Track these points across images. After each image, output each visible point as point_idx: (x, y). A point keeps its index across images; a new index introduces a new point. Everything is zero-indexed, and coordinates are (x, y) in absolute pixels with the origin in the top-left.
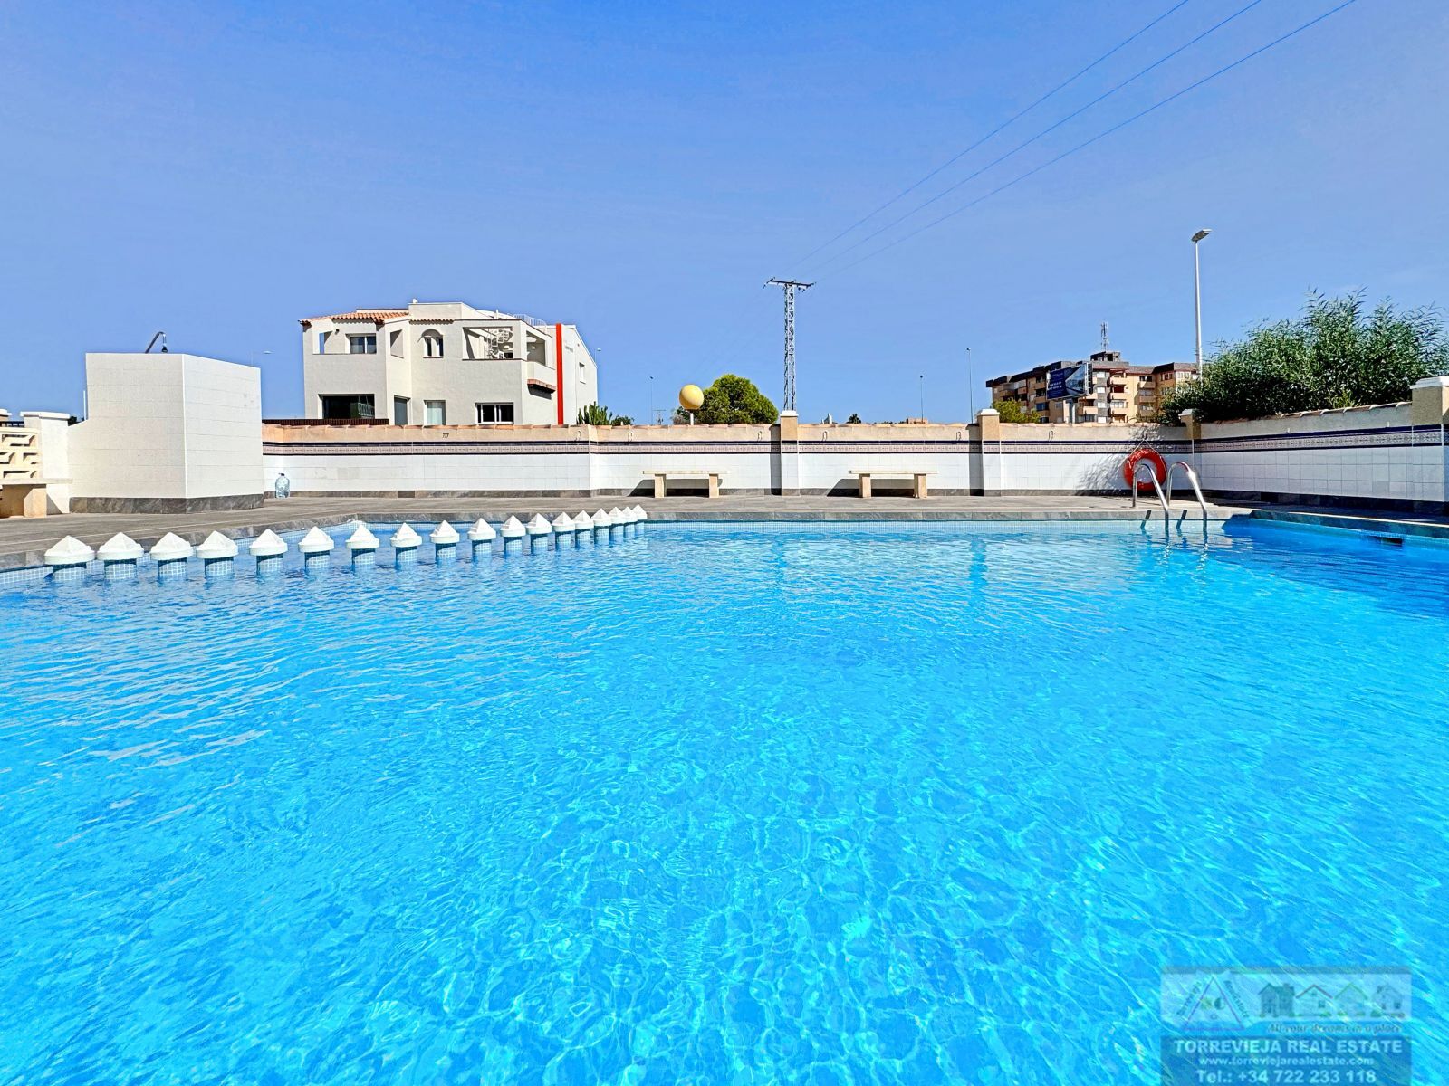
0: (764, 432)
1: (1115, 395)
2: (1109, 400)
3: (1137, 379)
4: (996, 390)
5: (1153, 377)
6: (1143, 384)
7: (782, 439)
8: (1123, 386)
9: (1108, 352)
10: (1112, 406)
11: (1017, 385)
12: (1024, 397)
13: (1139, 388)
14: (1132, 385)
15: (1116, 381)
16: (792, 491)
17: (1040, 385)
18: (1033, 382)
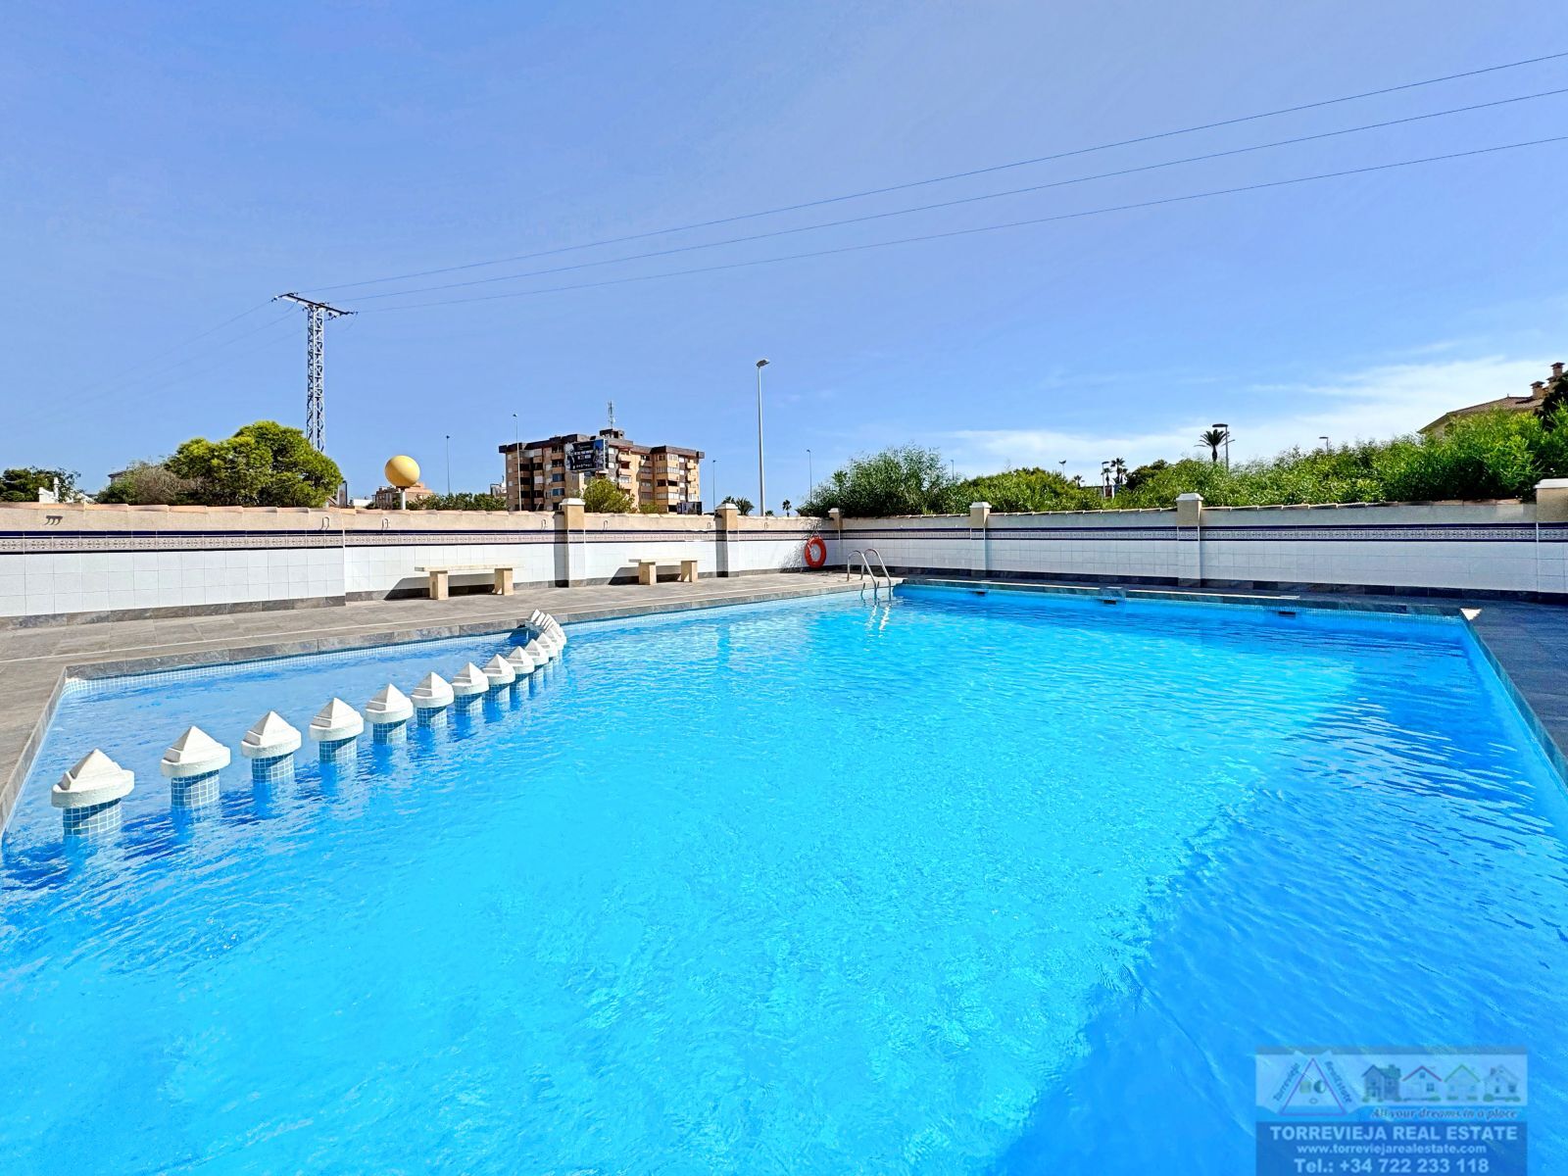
0: (547, 519)
1: (623, 471)
2: (618, 475)
3: (638, 457)
4: (510, 456)
5: (651, 456)
6: (643, 462)
7: (570, 528)
8: (629, 463)
9: (615, 429)
10: (620, 481)
11: (532, 453)
12: (540, 466)
13: (640, 466)
14: (635, 461)
15: (623, 457)
16: (579, 583)
17: (557, 456)
18: (549, 452)
